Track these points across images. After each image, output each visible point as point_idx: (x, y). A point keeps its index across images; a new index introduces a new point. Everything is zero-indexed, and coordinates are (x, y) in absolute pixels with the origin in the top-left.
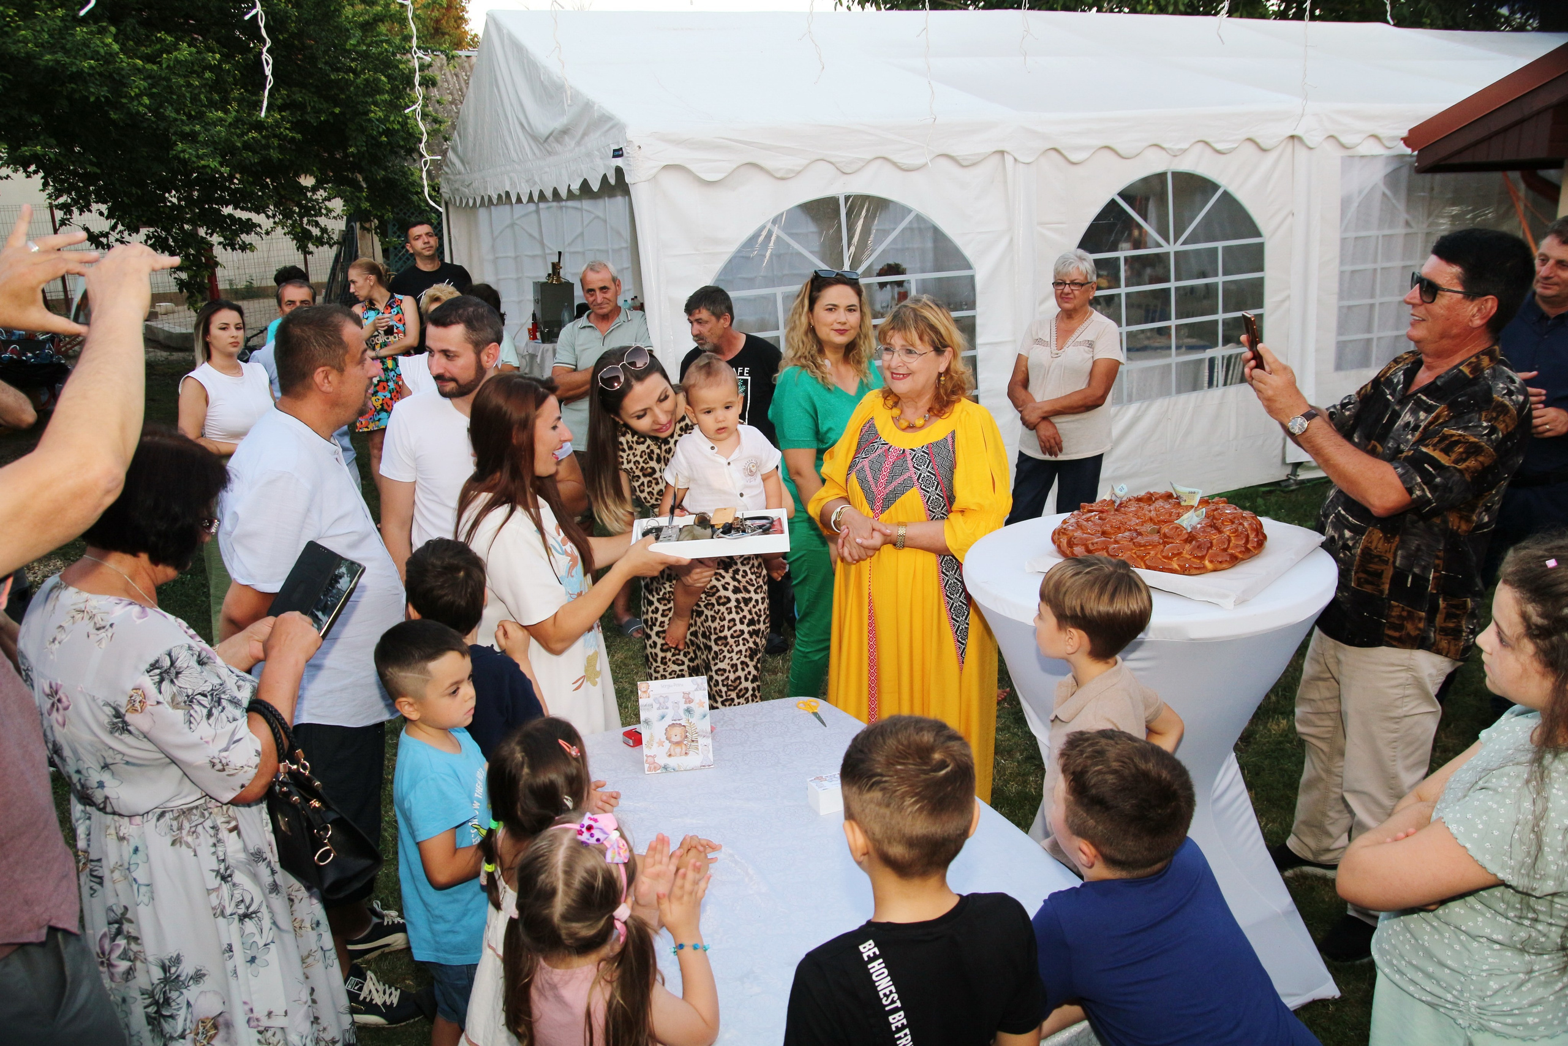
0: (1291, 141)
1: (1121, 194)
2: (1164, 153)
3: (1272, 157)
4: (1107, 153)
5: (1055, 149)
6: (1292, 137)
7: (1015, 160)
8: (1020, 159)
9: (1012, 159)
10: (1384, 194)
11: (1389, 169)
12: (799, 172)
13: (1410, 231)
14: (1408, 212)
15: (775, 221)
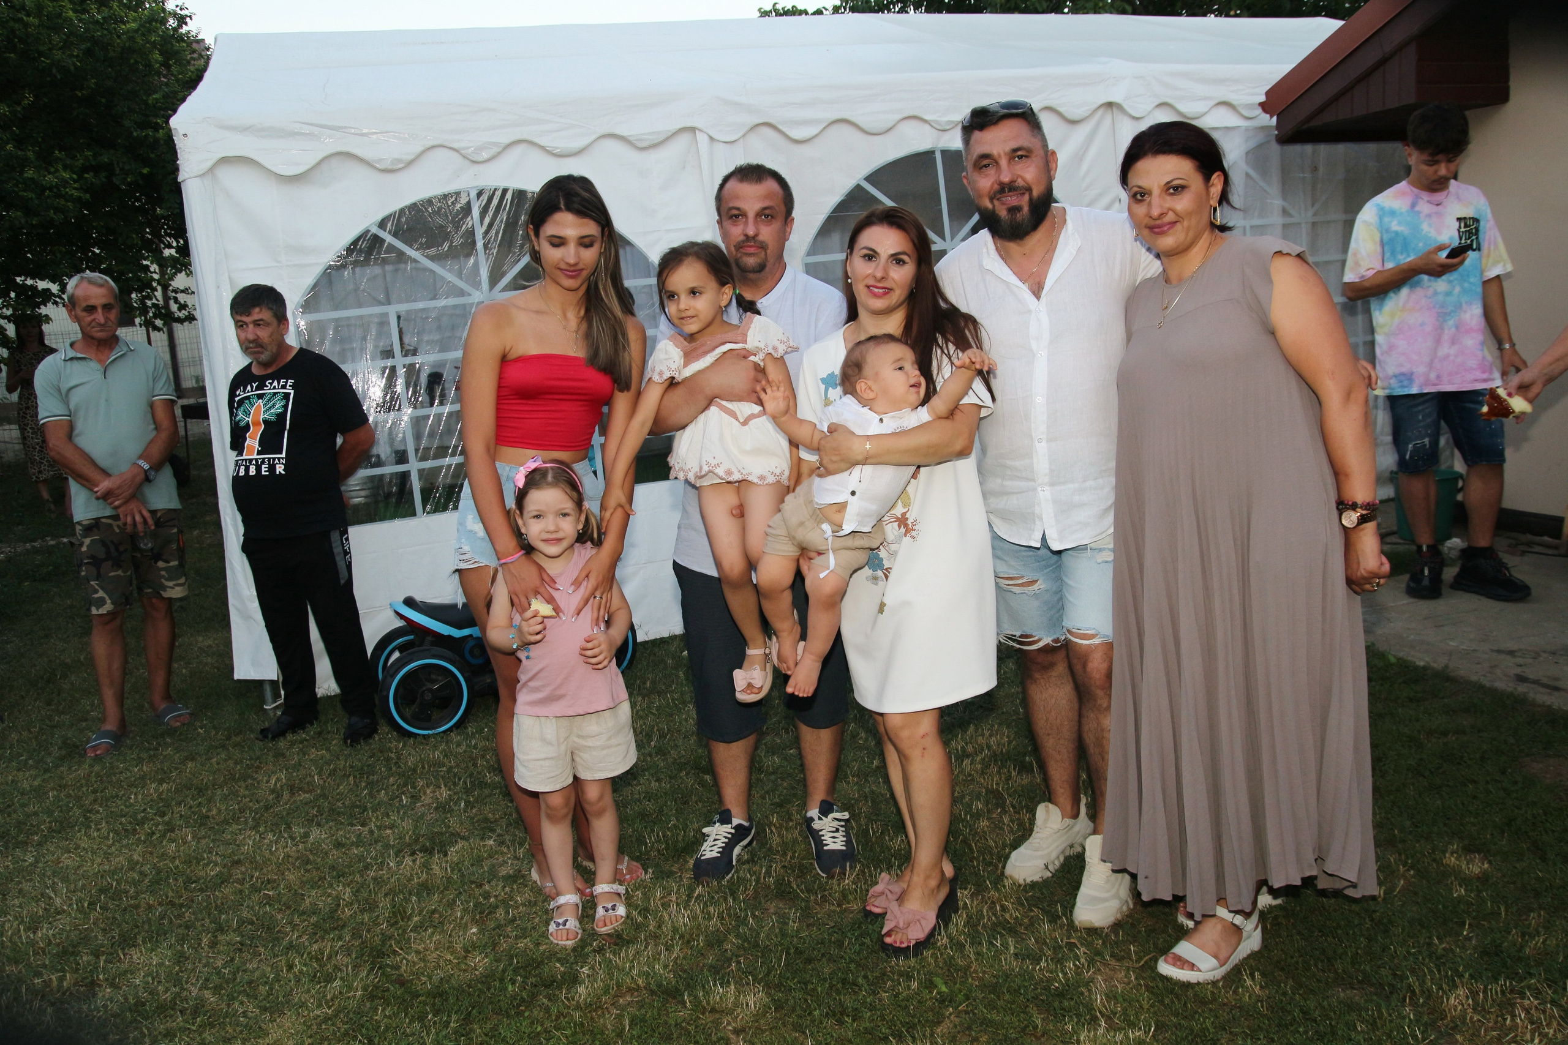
0: (1110, 111)
1: (868, 179)
2: (927, 127)
3: (1084, 130)
4: (846, 130)
5: (767, 124)
6: (1110, 105)
7: (711, 138)
8: (715, 137)
9: (706, 137)
10: (1247, 175)
11: (1252, 144)
12: (410, 163)
13: (1289, 220)
14: (1284, 198)
15: (382, 224)
